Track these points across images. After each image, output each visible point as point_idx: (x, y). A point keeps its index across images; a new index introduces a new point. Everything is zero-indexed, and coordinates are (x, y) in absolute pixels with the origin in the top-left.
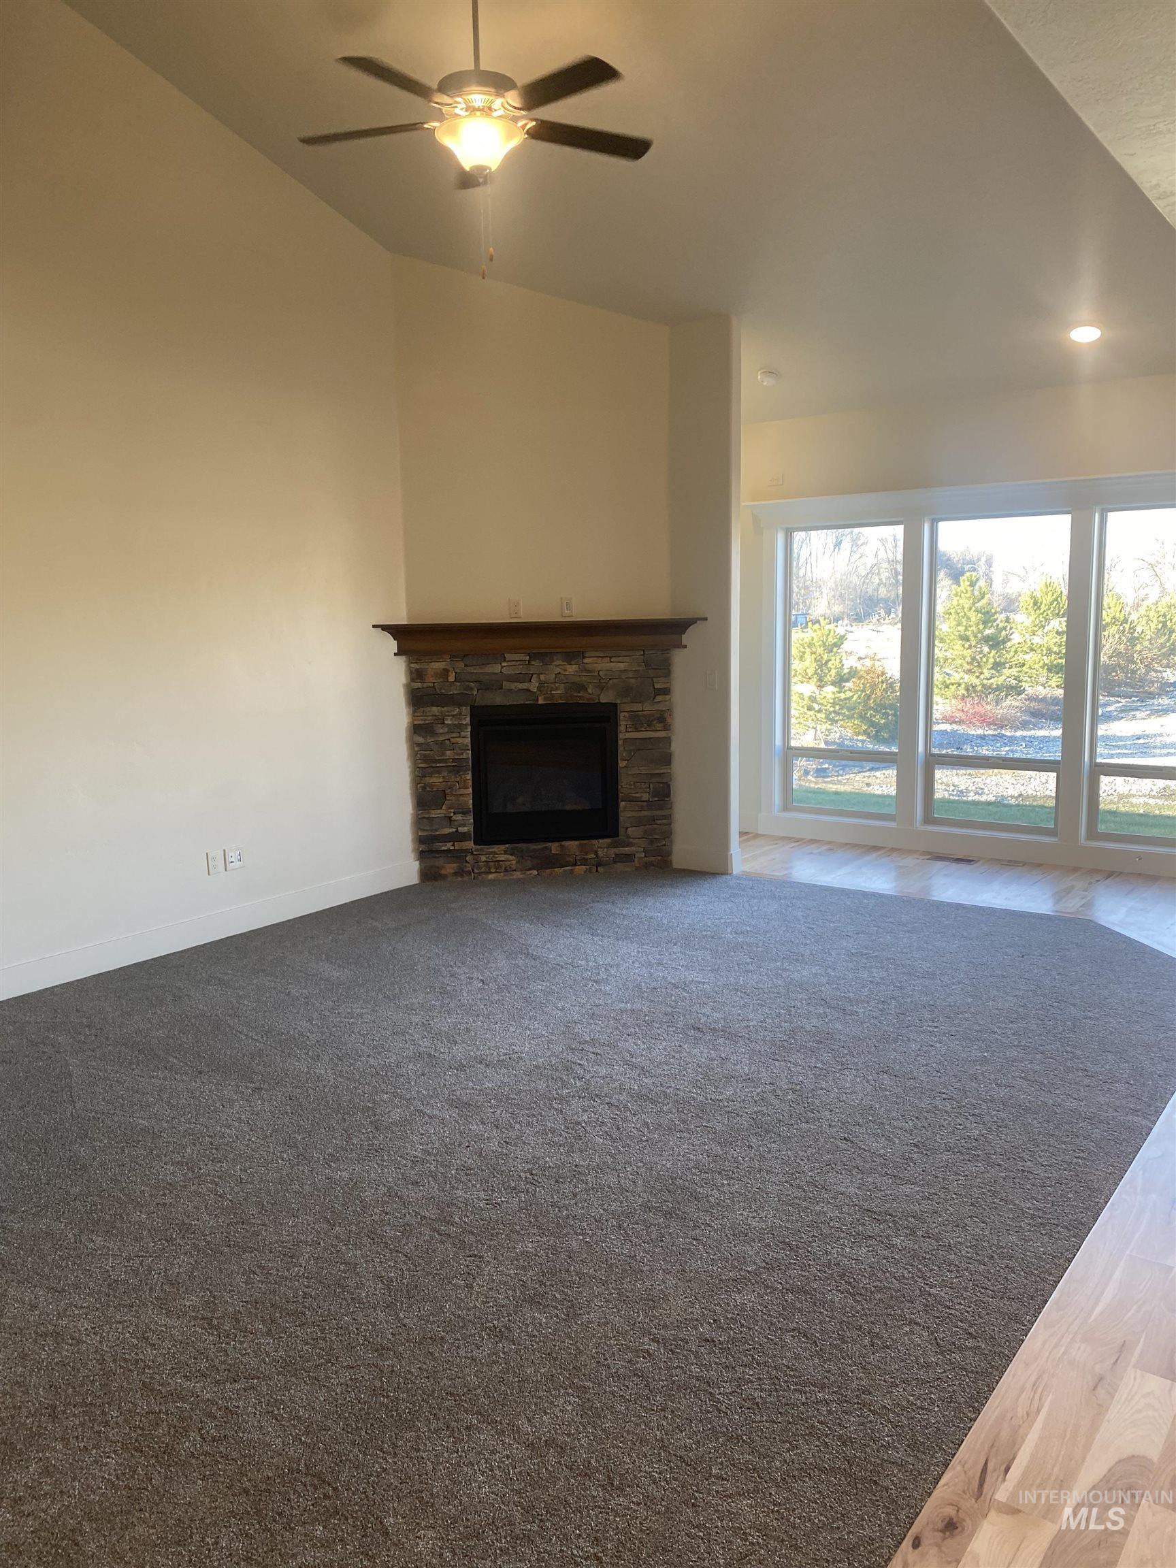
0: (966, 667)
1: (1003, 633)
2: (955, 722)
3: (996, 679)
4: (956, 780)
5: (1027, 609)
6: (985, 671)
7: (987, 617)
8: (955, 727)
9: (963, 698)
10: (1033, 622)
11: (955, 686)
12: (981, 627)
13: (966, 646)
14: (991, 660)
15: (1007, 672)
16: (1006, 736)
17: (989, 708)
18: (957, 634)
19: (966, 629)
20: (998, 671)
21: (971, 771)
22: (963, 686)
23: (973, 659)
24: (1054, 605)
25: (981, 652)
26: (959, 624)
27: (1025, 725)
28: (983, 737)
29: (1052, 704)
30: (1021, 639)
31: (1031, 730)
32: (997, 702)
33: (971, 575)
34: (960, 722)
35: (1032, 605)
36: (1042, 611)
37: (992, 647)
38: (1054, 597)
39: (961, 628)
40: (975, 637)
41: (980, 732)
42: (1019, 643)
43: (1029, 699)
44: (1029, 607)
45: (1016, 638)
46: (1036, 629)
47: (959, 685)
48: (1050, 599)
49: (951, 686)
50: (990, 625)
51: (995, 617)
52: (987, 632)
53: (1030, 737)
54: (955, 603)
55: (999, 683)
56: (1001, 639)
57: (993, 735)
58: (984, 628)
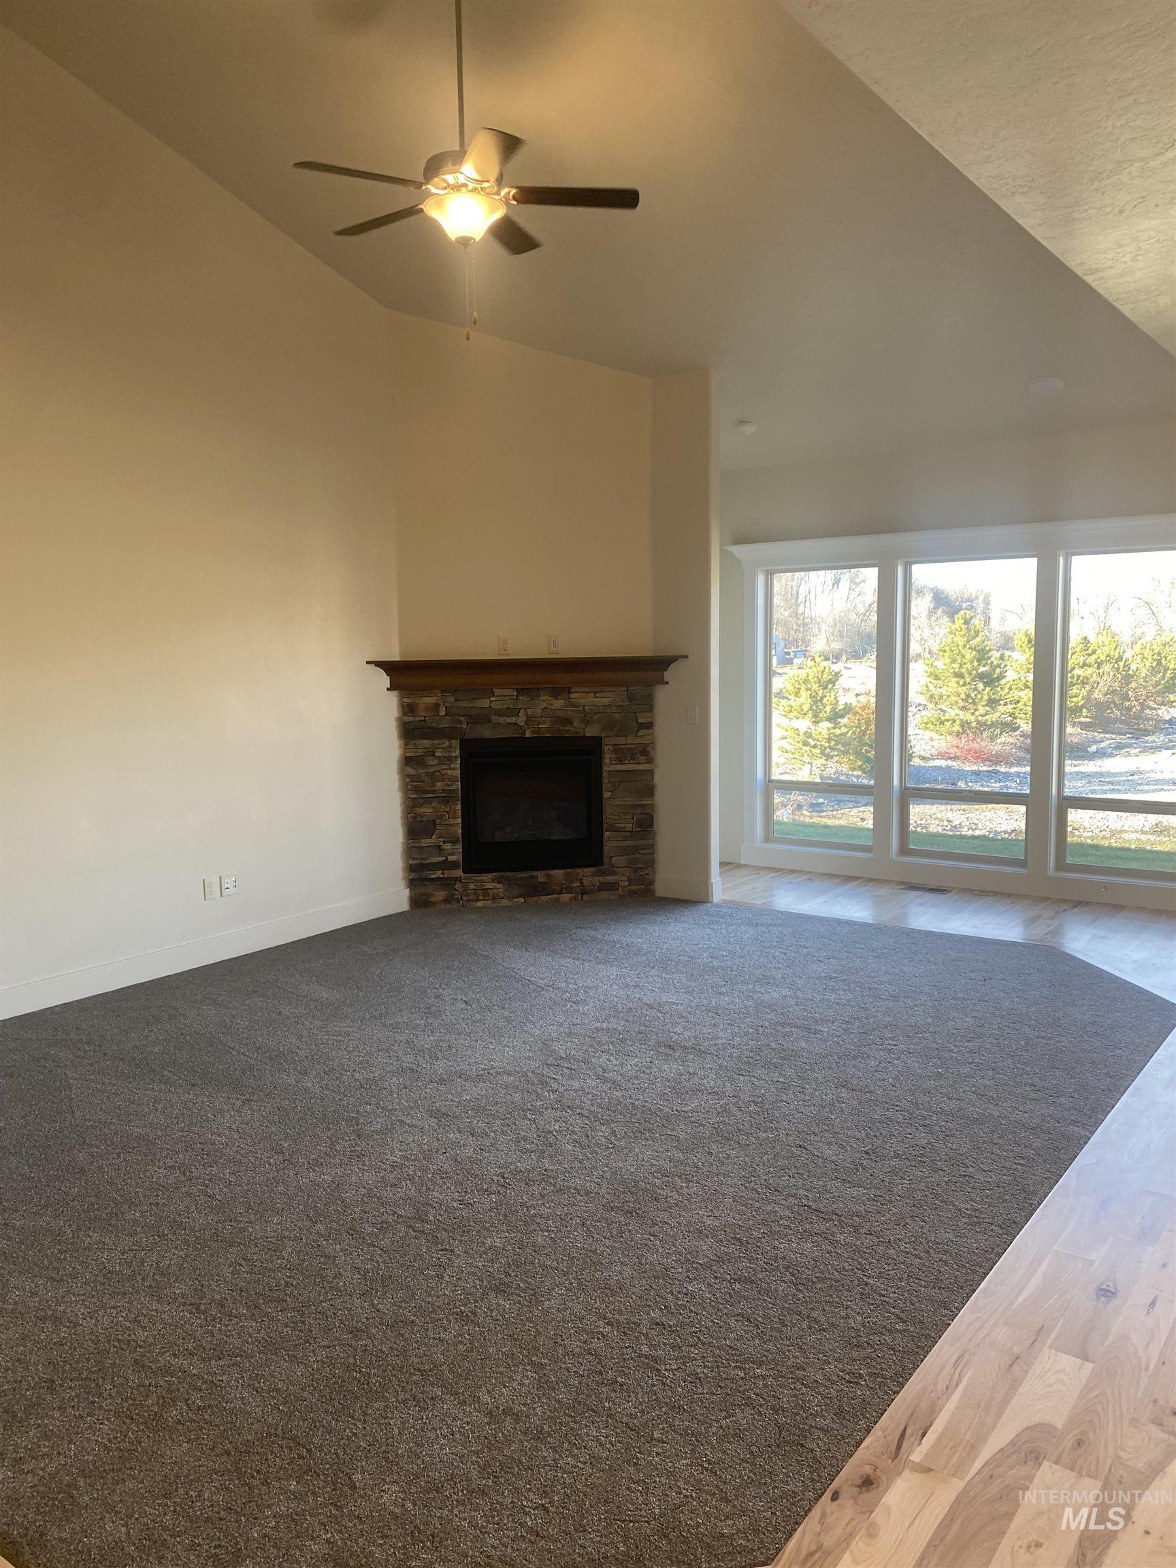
0: (961, 704)
1: (998, 670)
2: (950, 758)
3: (990, 716)
4: (950, 815)
5: (1021, 647)
6: (980, 707)
7: (982, 655)
8: (950, 763)
9: (958, 734)
10: (1029, 658)
11: (950, 722)
12: (976, 664)
13: (961, 683)
14: (986, 697)
15: (1001, 709)
16: (1000, 772)
17: (983, 744)
18: (952, 671)
19: (961, 666)
20: (993, 708)
21: (965, 807)
22: (958, 722)
23: (968, 696)
25: (976, 689)
26: (954, 661)
28: (977, 773)
30: (1016, 676)
32: (992, 739)
33: (965, 614)
34: (955, 758)
35: (1026, 643)
37: (986, 685)
39: (955, 665)
40: (970, 674)
41: (975, 768)
42: (1014, 681)
44: (1024, 645)
45: (1011, 675)
47: (954, 721)
49: (946, 723)
50: (984, 662)
51: (990, 654)
52: (982, 669)
53: (1024, 773)
54: (949, 641)
55: (994, 720)
56: (995, 676)
57: (988, 771)
58: (978, 665)
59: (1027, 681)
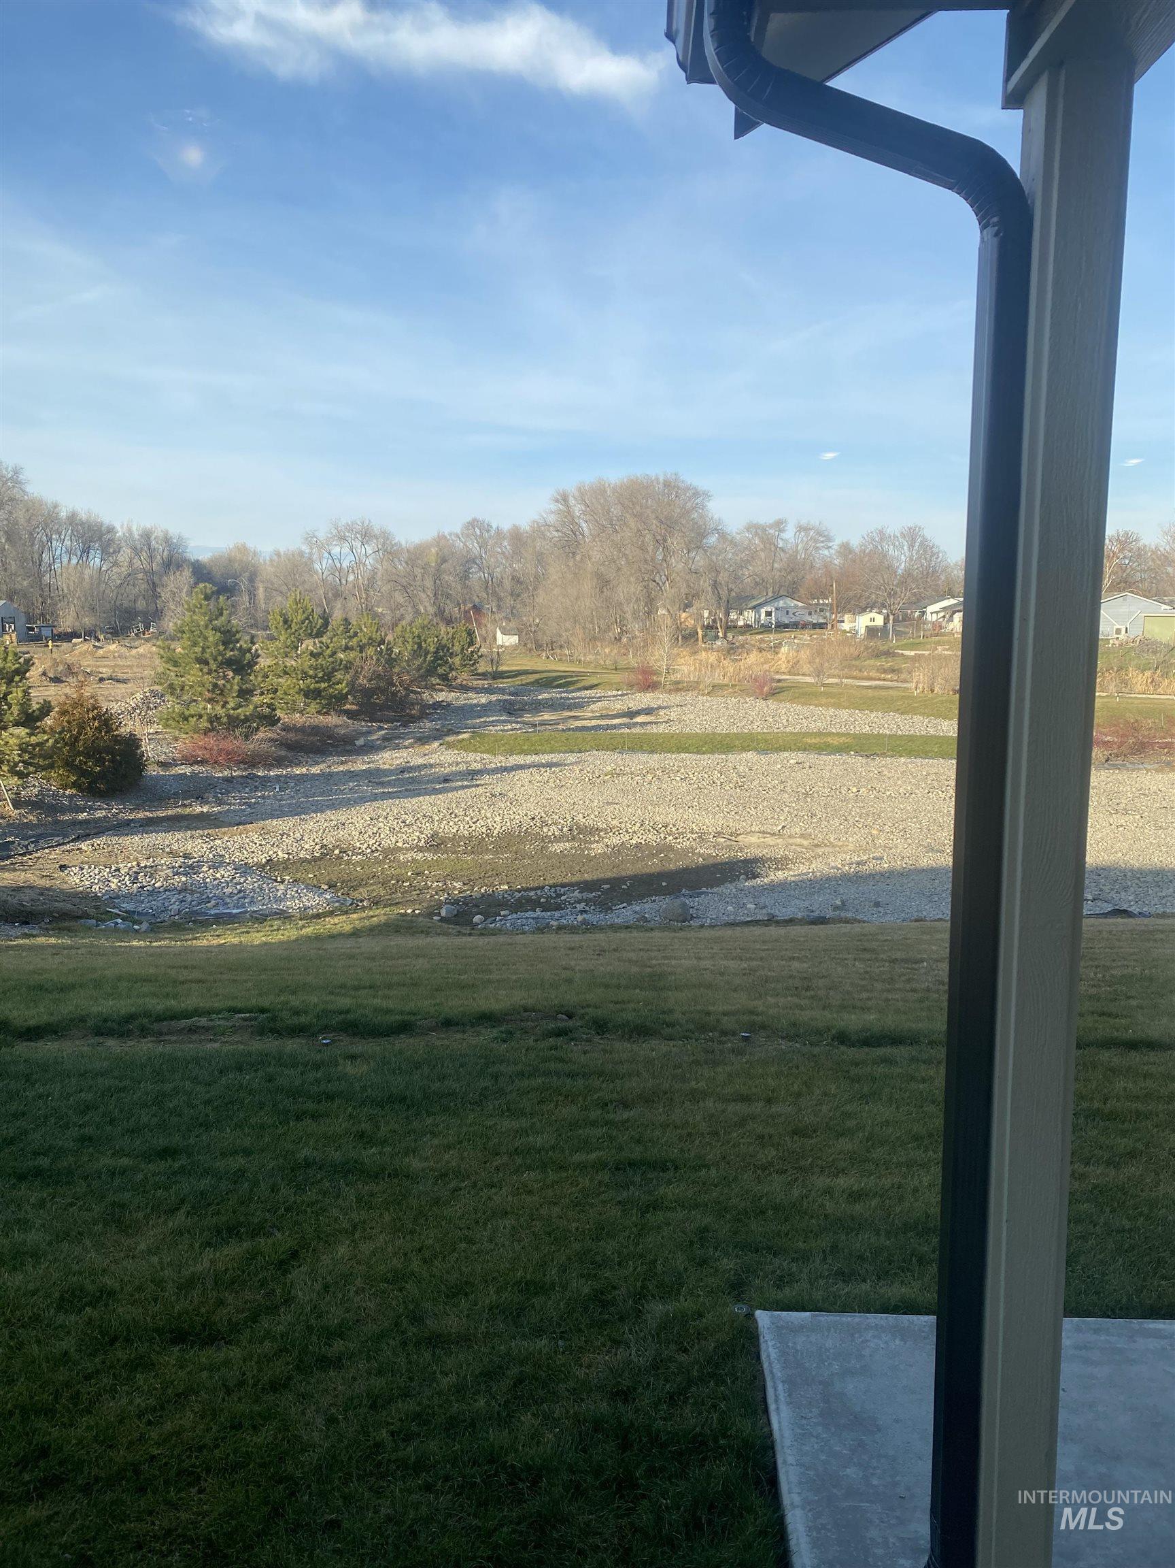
0: (208, 695)
1: (248, 655)
2: (197, 763)
3: (243, 709)
5: (276, 628)
6: (230, 699)
7: (228, 637)
8: (196, 768)
9: (206, 732)
10: (285, 642)
11: (195, 719)
12: (221, 648)
13: (205, 670)
14: (236, 687)
15: (256, 699)
16: (258, 776)
17: (235, 743)
18: (193, 656)
19: (204, 651)
20: (246, 700)
22: (205, 718)
23: (215, 686)
24: (306, 624)
25: (225, 677)
26: (195, 644)
27: (280, 762)
28: (229, 780)
29: (309, 735)
30: (269, 662)
31: (287, 767)
32: (247, 737)
33: (205, 587)
34: (202, 762)
35: (281, 623)
36: (293, 630)
37: (236, 672)
38: (305, 615)
39: (197, 649)
40: (215, 660)
41: (227, 773)
42: (269, 666)
43: (286, 728)
44: (279, 626)
45: (264, 662)
46: (287, 650)
48: (300, 617)
49: (190, 719)
50: (231, 646)
51: (238, 636)
52: (229, 654)
53: (286, 776)
54: (187, 619)
55: (248, 713)
56: (246, 662)
57: (243, 777)
58: (224, 650)
59: (286, 667)
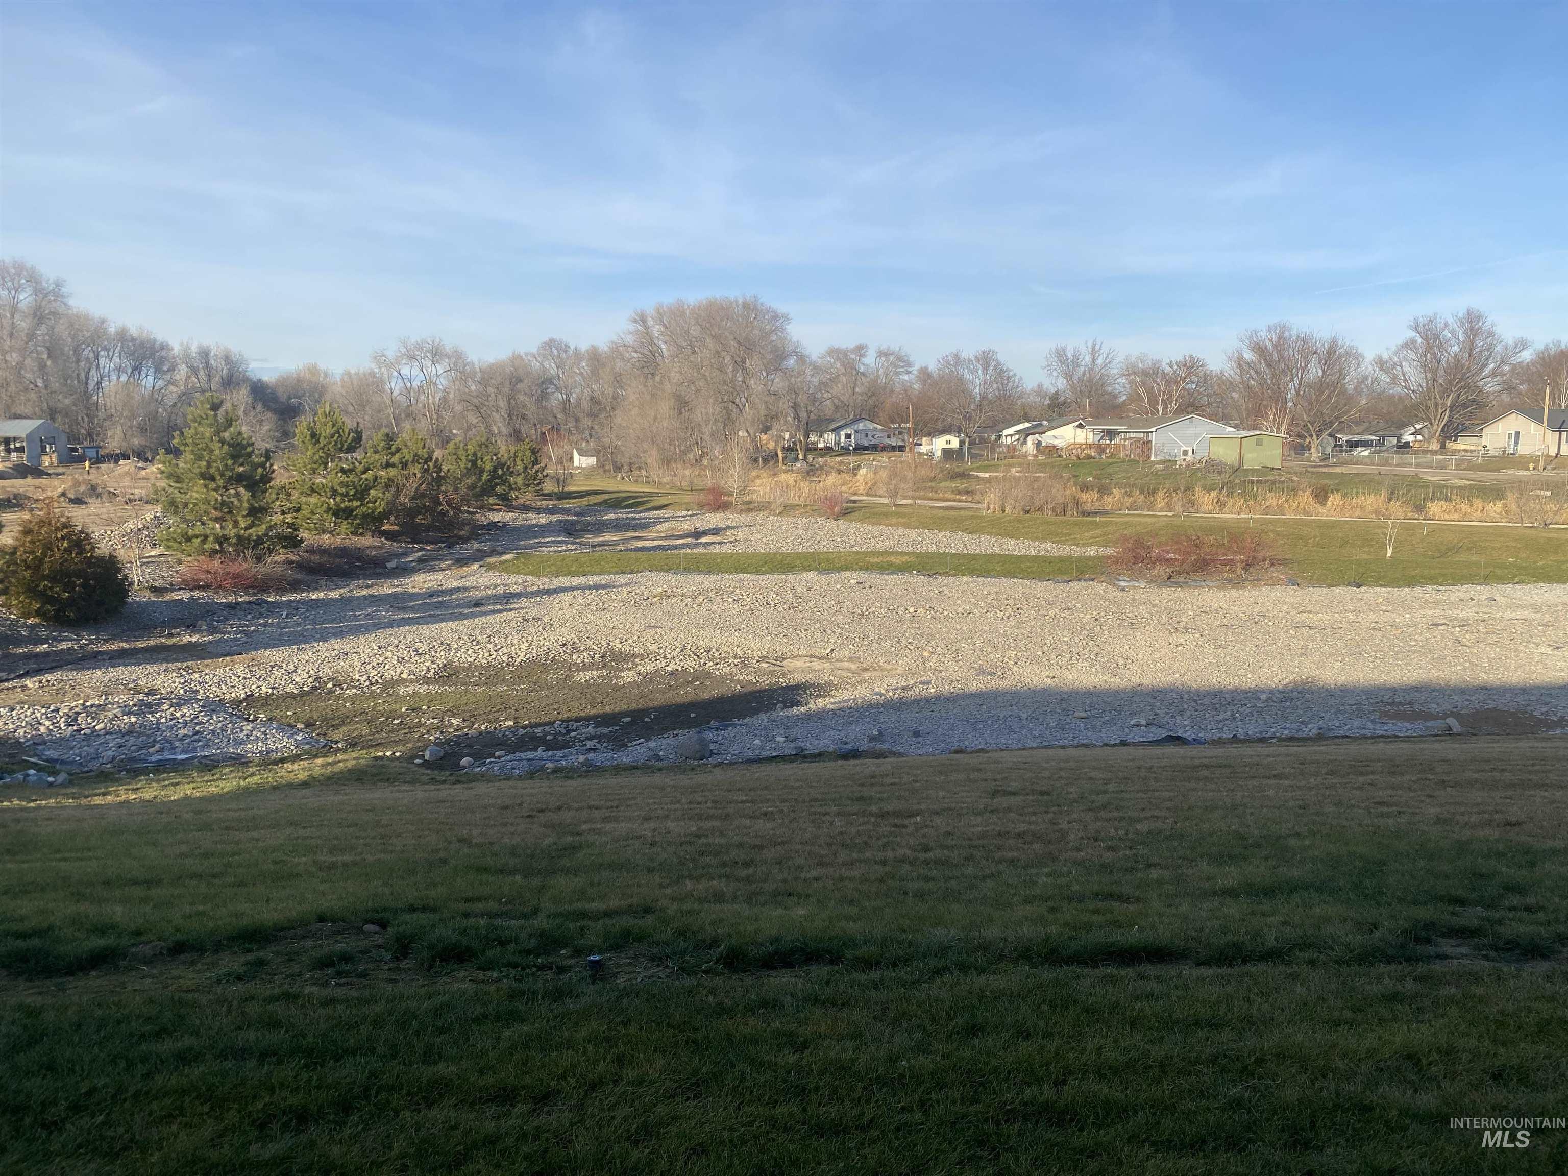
0: (215, 514)
1: (261, 470)
2: (198, 588)
3: (256, 529)
5: (303, 442)
6: (240, 518)
7: (238, 451)
8: (196, 594)
9: (213, 554)
10: (312, 458)
11: (199, 540)
12: (230, 462)
13: (211, 486)
14: (248, 505)
16: (267, 602)
17: (245, 565)
18: (197, 471)
19: (209, 466)
20: (259, 519)
22: (211, 539)
23: (224, 503)
24: (335, 438)
26: (200, 458)
27: (295, 586)
28: (231, 607)
29: (336, 556)
31: (303, 591)
32: (259, 559)
34: (204, 588)
35: (309, 437)
36: (322, 445)
37: (247, 488)
38: (335, 429)
40: (222, 475)
41: (231, 599)
43: (311, 551)
44: (306, 440)
45: (280, 478)
46: (315, 466)
47: (206, 537)
48: (329, 430)
49: (194, 540)
50: (241, 460)
51: (249, 450)
52: (239, 469)
53: (298, 602)
55: (260, 533)
56: (257, 477)
57: (250, 602)
58: (233, 464)
59: (313, 484)
